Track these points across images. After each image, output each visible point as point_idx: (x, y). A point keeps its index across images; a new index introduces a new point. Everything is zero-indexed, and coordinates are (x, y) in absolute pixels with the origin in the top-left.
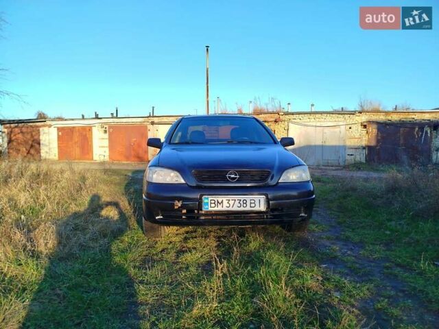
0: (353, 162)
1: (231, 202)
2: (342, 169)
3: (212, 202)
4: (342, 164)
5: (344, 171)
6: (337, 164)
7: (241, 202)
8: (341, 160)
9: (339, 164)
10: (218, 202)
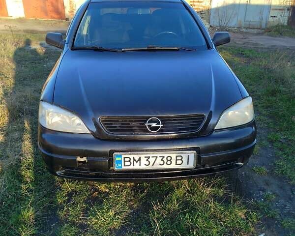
0: (276, 24)
1: (152, 160)
2: (262, 34)
3: (126, 159)
4: (264, 26)
5: (265, 37)
6: (259, 27)
7: (165, 159)
8: (264, 21)
9: (261, 26)
10: (134, 159)
